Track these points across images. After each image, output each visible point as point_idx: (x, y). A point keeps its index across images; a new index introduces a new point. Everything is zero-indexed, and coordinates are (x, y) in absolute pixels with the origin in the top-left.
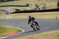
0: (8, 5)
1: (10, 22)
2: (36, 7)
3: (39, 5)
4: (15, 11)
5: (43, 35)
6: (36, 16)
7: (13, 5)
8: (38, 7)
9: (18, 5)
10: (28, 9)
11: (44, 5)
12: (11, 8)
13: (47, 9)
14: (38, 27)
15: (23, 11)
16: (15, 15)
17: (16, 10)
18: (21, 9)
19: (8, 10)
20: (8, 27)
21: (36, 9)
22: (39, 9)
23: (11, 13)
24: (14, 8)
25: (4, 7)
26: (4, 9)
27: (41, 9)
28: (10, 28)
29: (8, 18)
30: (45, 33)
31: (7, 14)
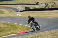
0: (18, 3)
1: (19, 20)
2: (45, 5)
3: (48, 3)
4: (24, 9)
5: (52, 33)
6: (46, 14)
7: (23, 3)
8: (48, 5)
9: (28, 3)
10: (38, 7)
11: (53, 3)
12: (21, 6)
13: (56, 7)
14: (38, 27)
15: (33, 9)
16: (24, 13)
17: (26, 8)
18: (31, 7)
19: (18, 8)
20: (18, 25)
21: (45, 7)
22: (48, 7)
23: (21, 11)
24: (24, 6)
25: (14, 5)
26: (14, 7)
27: (51, 7)
28: (20, 25)
29: (18, 16)
30: (54, 30)
31: (17, 12)
